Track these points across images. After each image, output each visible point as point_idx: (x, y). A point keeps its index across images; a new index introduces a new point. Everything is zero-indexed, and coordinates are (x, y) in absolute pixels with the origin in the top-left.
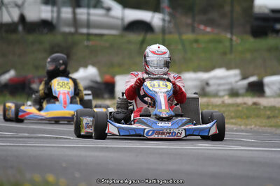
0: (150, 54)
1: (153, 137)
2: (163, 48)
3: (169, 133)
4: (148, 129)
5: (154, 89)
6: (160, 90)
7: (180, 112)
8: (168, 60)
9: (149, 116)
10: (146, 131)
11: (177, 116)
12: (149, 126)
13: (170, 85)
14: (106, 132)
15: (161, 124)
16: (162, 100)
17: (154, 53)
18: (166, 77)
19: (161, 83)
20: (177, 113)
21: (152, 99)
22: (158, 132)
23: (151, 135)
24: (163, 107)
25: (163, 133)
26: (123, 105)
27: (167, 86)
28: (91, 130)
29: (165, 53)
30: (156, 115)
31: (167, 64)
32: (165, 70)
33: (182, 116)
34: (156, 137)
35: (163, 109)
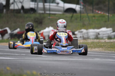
0: (59, 23)
1: (60, 53)
2: (64, 21)
3: (66, 52)
4: (58, 50)
5: (61, 36)
6: (63, 36)
7: (71, 44)
8: (66, 25)
9: (59, 45)
10: (57, 51)
11: (69, 45)
12: (59, 49)
13: (67, 34)
14: (42, 52)
15: (63, 48)
16: (63, 39)
17: (60, 22)
18: (65, 31)
19: (63, 33)
20: (69, 44)
21: (60, 39)
22: (62, 51)
23: (59, 52)
24: (64, 42)
25: (64, 52)
26: (49, 42)
27: (65, 34)
28: (36, 51)
29: (64, 23)
30: (61, 45)
31: (65, 27)
32: (65, 29)
33: (71, 45)
34: (61, 53)
35: (64, 43)
